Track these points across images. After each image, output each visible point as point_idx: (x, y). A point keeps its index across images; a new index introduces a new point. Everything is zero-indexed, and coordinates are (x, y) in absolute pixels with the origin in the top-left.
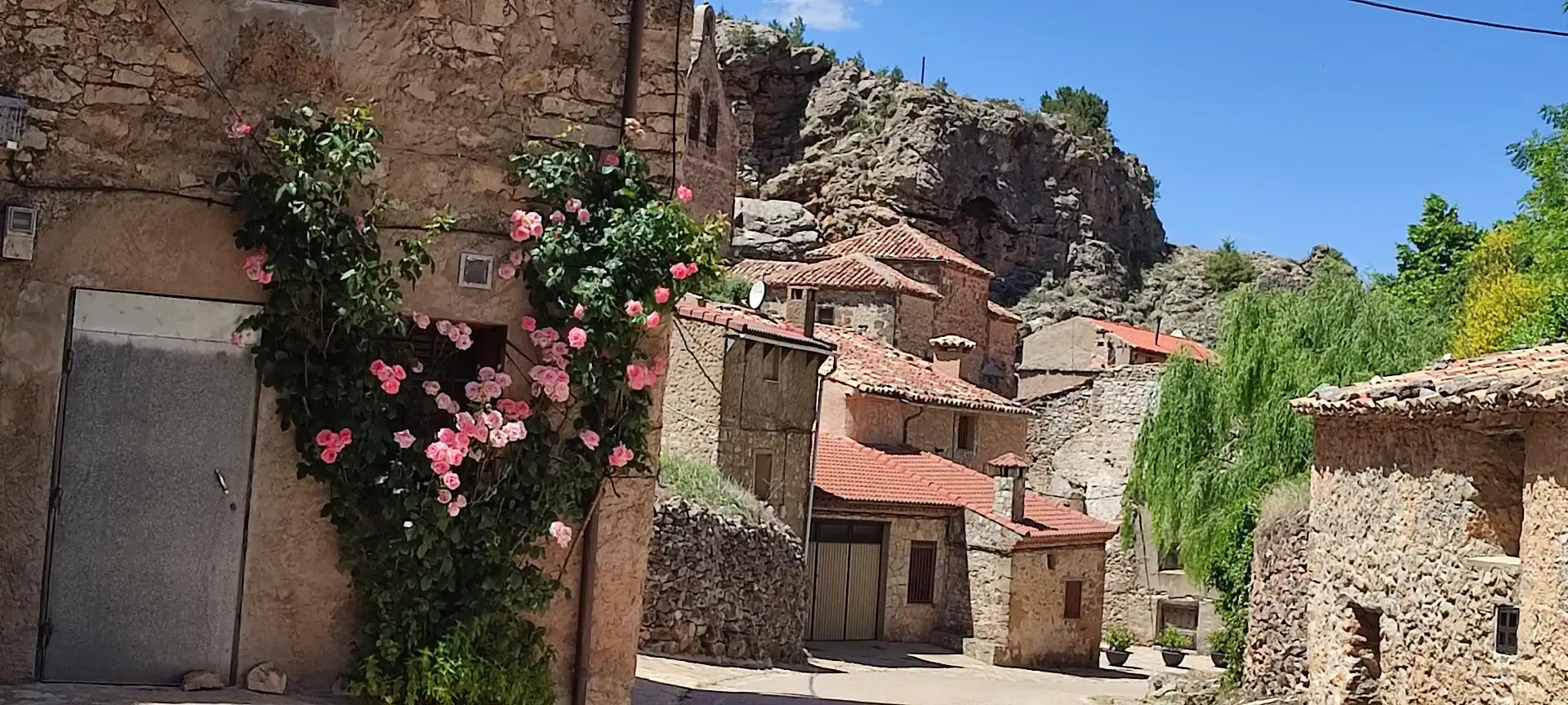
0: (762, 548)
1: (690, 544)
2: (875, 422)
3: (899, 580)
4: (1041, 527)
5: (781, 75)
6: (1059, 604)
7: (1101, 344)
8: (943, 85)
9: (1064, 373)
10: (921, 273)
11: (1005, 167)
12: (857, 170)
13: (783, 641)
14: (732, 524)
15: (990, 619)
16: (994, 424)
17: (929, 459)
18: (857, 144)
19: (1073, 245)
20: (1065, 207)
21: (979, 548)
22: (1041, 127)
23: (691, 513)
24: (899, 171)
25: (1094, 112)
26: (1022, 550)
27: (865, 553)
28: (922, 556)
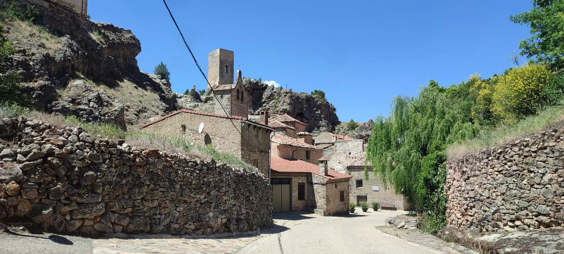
0: (253, 181)
1: (217, 179)
2: (285, 152)
3: (295, 194)
4: (333, 177)
5: (257, 89)
6: (339, 198)
7: (334, 136)
8: (291, 90)
9: (326, 143)
10: (291, 125)
11: (305, 106)
12: (274, 108)
13: (264, 220)
14: (239, 171)
15: (321, 203)
16: (314, 153)
17: (299, 161)
18: (274, 103)
19: (320, 122)
20: (318, 114)
21: (316, 184)
22: (312, 97)
23: (217, 165)
24: (283, 107)
25: (322, 94)
26: (329, 183)
27: (286, 187)
28: (301, 187)
